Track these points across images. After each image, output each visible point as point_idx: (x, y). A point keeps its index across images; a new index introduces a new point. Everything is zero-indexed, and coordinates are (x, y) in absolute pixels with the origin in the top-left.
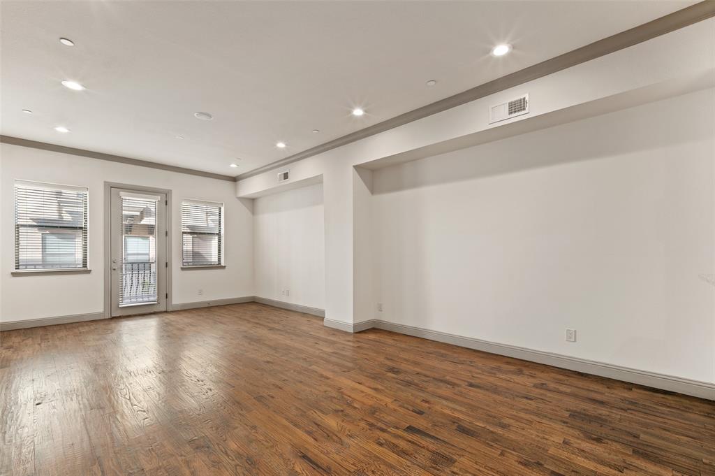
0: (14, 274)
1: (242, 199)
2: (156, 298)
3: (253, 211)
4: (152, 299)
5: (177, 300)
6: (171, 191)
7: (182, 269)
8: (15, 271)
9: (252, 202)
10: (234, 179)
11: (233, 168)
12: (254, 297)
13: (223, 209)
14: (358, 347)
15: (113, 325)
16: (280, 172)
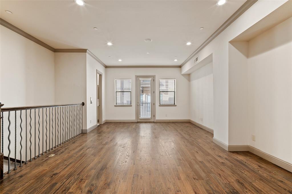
0: (115, 106)
1: (183, 75)
2: (150, 116)
3: (189, 80)
4: (149, 116)
5: (158, 118)
6: (155, 75)
7: (159, 106)
8: (115, 105)
9: (188, 76)
10: (180, 67)
11: (176, 62)
12: (190, 120)
13: (175, 81)
14: (223, 163)
15: (138, 124)
16: (194, 58)
